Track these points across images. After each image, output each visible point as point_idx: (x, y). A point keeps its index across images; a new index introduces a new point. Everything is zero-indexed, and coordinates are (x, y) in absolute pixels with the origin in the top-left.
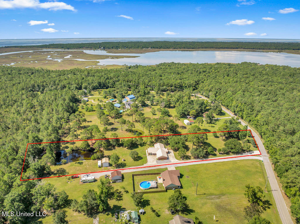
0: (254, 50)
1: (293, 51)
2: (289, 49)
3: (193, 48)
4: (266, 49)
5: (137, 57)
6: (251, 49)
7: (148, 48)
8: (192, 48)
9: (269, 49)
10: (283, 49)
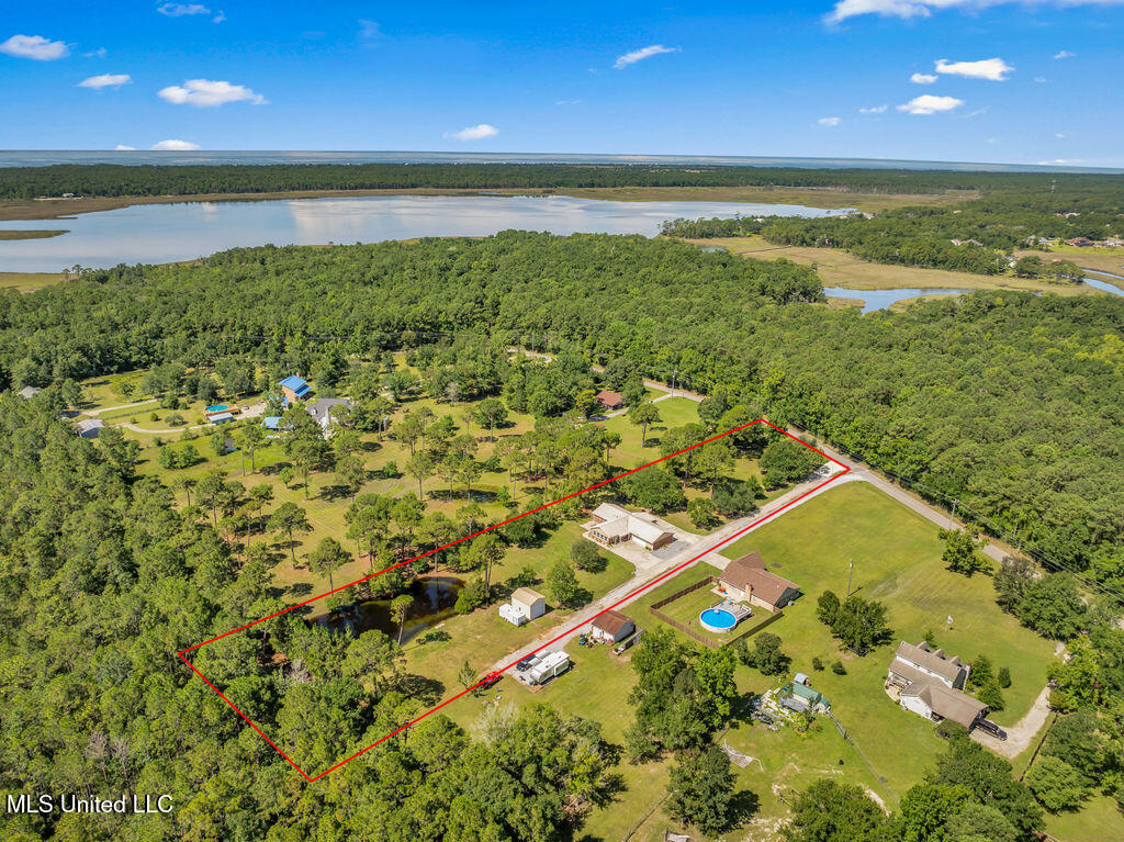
0: (470, 190)
1: (582, 190)
2: (566, 186)
3: (258, 191)
4: (505, 186)
5: (59, 233)
6: (459, 187)
7: (60, 195)
8: (252, 190)
9: (513, 187)
10: (551, 186)
